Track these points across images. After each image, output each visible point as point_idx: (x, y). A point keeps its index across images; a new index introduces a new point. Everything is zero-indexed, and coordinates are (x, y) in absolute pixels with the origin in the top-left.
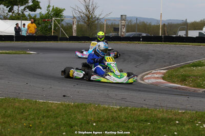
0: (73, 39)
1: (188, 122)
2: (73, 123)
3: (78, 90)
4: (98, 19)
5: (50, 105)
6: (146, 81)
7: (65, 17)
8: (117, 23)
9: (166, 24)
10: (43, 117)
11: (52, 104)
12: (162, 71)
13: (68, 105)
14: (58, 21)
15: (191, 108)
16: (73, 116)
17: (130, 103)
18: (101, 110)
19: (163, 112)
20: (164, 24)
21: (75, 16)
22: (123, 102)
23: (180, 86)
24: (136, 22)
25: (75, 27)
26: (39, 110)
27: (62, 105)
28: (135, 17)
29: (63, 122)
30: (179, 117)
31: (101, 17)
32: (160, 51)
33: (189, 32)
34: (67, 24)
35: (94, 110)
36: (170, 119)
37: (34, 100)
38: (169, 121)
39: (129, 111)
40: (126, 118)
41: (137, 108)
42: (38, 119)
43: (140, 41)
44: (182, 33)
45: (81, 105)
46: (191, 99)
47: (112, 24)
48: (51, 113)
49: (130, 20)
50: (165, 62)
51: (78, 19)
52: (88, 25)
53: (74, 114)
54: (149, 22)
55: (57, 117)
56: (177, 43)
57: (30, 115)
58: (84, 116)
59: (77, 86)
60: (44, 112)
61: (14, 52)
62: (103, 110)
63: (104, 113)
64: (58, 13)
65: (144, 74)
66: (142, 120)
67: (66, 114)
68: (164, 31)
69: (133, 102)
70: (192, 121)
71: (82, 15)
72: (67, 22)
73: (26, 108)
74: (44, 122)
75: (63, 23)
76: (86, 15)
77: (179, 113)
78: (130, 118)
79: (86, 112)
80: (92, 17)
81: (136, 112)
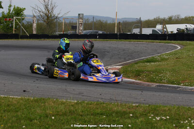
0: (33, 36)
1: (141, 115)
2: (32, 117)
3: (38, 85)
4: (57, 18)
5: (11, 100)
7: (26, 16)
8: (74, 22)
9: (121, 22)
10: (5, 111)
11: (13, 98)
12: (118, 67)
13: (28, 99)
14: (19, 20)
15: (144, 101)
16: (33, 110)
17: (86, 97)
18: (59, 105)
19: (118, 106)
20: (119, 23)
21: (35, 15)
22: (80, 96)
23: (135, 81)
24: (92, 20)
25: (35, 25)
26: (0, 105)
27: (22, 99)
28: (92, 16)
29: (23, 116)
30: (133, 110)
31: (59, 16)
32: (115, 48)
33: (143, 29)
34: (28, 22)
35: (53, 104)
36: (124, 112)
38: (122, 115)
39: (85, 105)
40: (83, 112)
41: (93, 102)
43: (97, 38)
44: (136, 31)
45: (40, 100)
46: (145, 93)
47: (70, 23)
48: (12, 107)
49: (87, 18)
50: (120, 58)
51: (38, 18)
52: (47, 24)
53: (34, 108)
54: (105, 20)
55: (17, 111)
56: (132, 40)
58: (44, 110)
59: (36, 82)
60: (5, 106)
62: (61, 105)
63: (62, 107)
64: (19, 12)
66: (98, 114)
67: (26, 108)
68: (119, 29)
69: (89, 96)
70: (145, 114)
71: (42, 14)
74: (5, 116)
75: (24, 21)
76: (45, 14)
77: (134, 106)
78: (86, 112)
79: (45, 106)
80: (51, 16)
81: (92, 106)
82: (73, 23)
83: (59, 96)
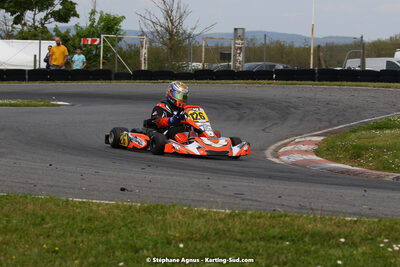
0: (140, 75)
1: (364, 240)
2: (139, 244)
3: (150, 177)
4: (189, 36)
5: (94, 208)
6: (284, 158)
7: (125, 33)
8: (226, 44)
9: (323, 45)
10: (82, 231)
11: (99, 205)
12: (315, 139)
13: (130, 207)
14: (112, 41)
16: (140, 229)
17: (251, 203)
18: (193, 218)
19: (315, 221)
20: (319, 46)
21: (145, 30)
22: (238, 201)
23: (350, 167)
24: (263, 41)
25: (144, 52)
26: (73, 219)
27: (117, 207)
28: (261, 32)
29: (120, 241)
30: (346, 229)
31: (195, 32)
32: (310, 100)
33: (368, 60)
34: (130, 46)
35: (180, 217)
36: (328, 233)
37: (64, 198)
38: (326, 239)
39: (248, 218)
40: (243, 233)
41: (263, 214)
42: (71, 235)
43: (272, 79)
44: (353, 64)
45: (156, 207)
46: (371, 193)
47: (217, 48)
48: (96, 223)
49: (252, 40)
50: (320, 121)
51: (151, 37)
52: (170, 49)
53: (142, 226)
54: (289, 41)
55: (108, 232)
56: (345, 83)
57: (55, 227)
58: (162, 229)
59: (148, 170)
60: (82, 221)
61: (26, 102)
62: (199, 218)
63: (200, 224)
64: (110, 25)
65: (279, 144)
66: (274, 237)
67: (125, 225)
68: (318, 60)
69: (256, 201)
70: (371, 238)
71: (159, 28)
72: (129, 42)
73: (48, 213)
74: (82, 242)
75: (122, 44)
76: (167, 29)
77: (347, 222)
78: (250, 233)
79: (164, 221)
80: (177, 32)
81: (262, 220)
82: (222, 48)
83: (193, 201)
